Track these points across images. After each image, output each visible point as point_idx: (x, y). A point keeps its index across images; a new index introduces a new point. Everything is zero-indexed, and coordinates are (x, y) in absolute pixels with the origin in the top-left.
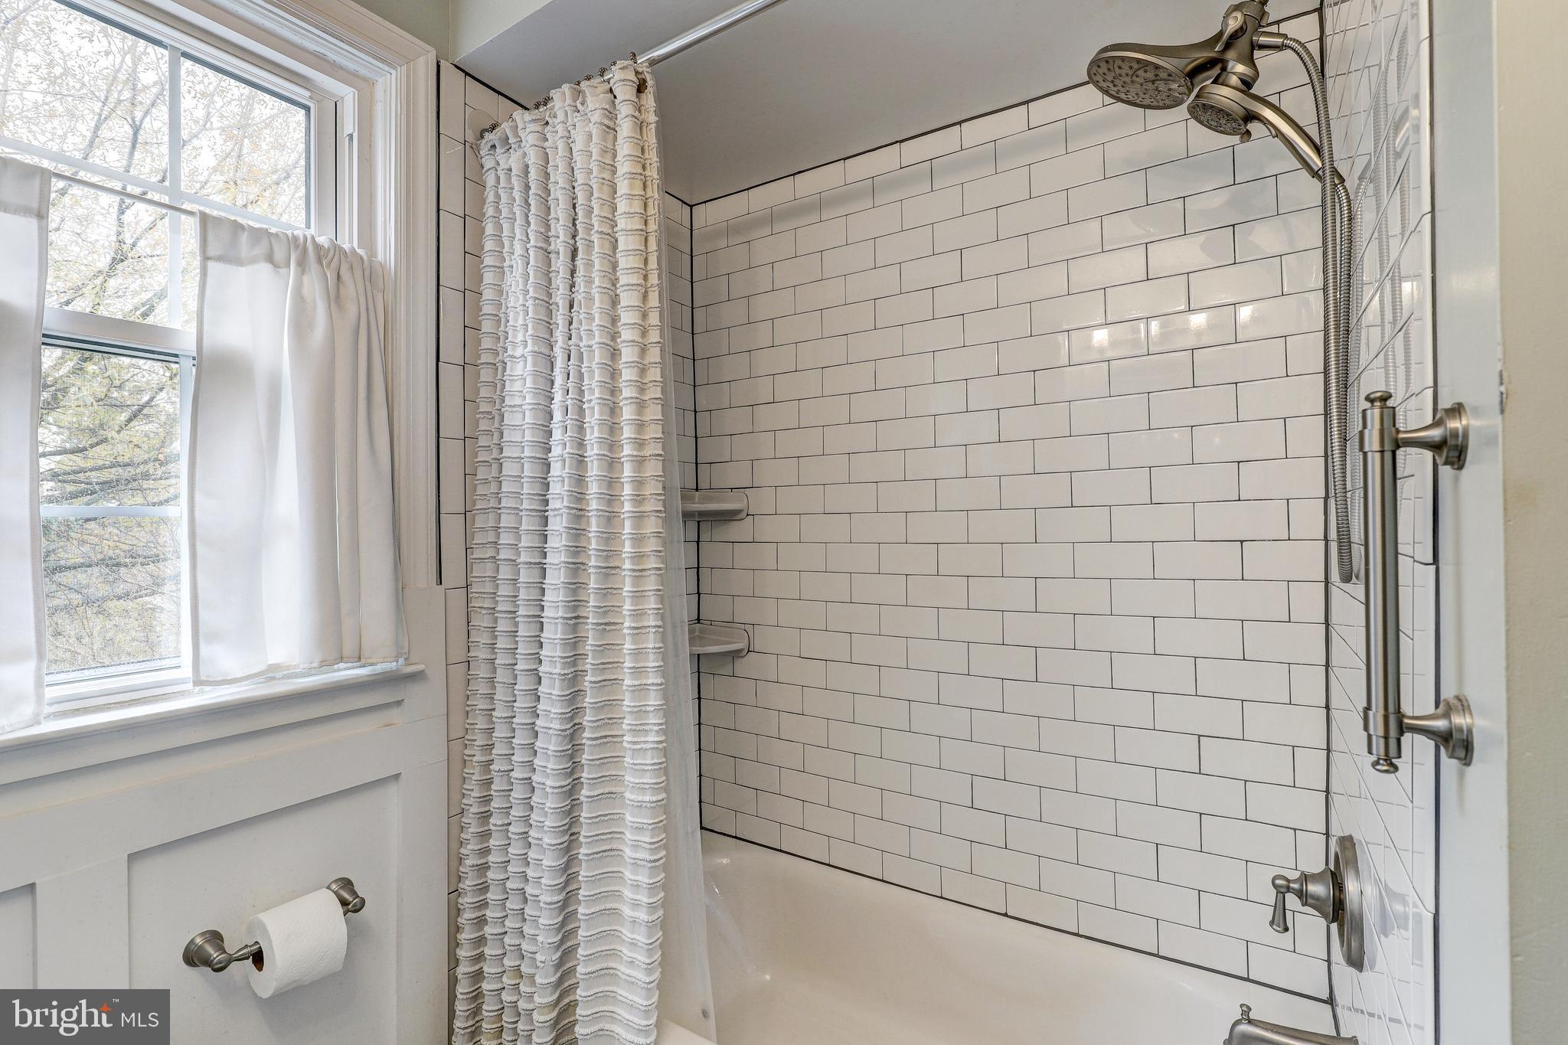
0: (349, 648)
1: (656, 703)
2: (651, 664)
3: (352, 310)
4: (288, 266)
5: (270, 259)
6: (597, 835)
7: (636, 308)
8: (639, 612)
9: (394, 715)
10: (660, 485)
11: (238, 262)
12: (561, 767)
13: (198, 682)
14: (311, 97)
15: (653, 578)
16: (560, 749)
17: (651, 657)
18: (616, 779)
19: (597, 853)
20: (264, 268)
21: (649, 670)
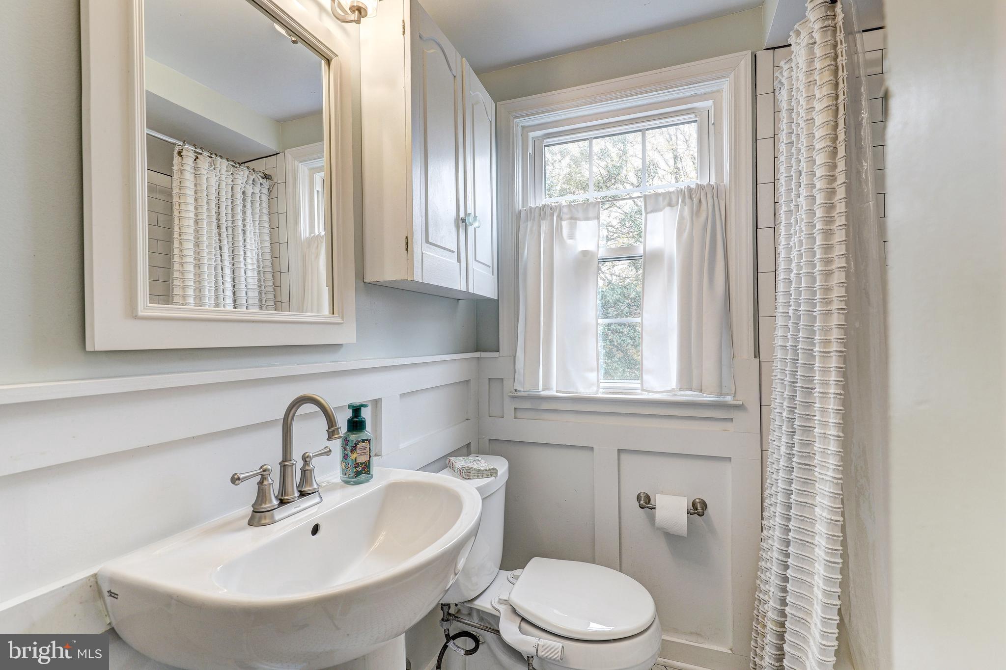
0: (695, 384)
1: (834, 449)
2: (831, 421)
3: (703, 216)
4: (678, 204)
5: (670, 205)
6: (799, 528)
7: (824, 165)
8: (825, 382)
9: (728, 425)
10: (843, 290)
11: (660, 210)
12: (786, 477)
13: (643, 390)
14: (696, 116)
15: (834, 358)
16: (787, 465)
17: (832, 415)
18: (813, 495)
19: (800, 540)
20: (668, 209)
21: (830, 424)
